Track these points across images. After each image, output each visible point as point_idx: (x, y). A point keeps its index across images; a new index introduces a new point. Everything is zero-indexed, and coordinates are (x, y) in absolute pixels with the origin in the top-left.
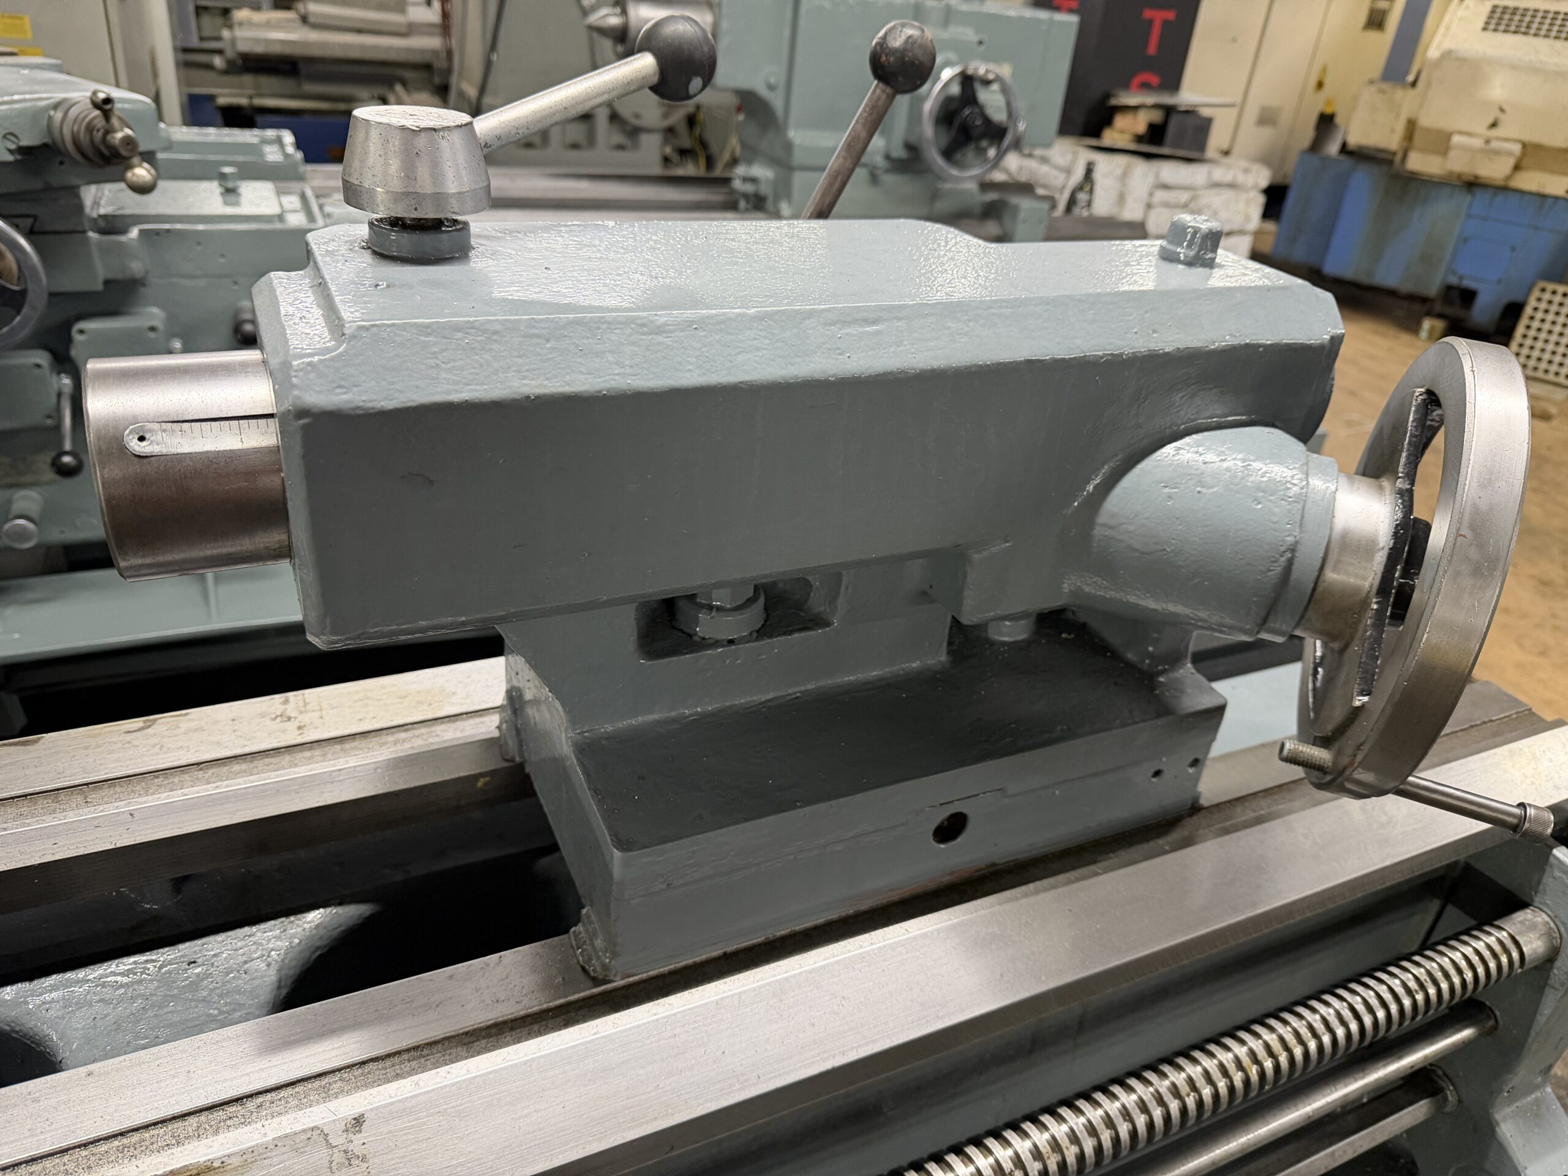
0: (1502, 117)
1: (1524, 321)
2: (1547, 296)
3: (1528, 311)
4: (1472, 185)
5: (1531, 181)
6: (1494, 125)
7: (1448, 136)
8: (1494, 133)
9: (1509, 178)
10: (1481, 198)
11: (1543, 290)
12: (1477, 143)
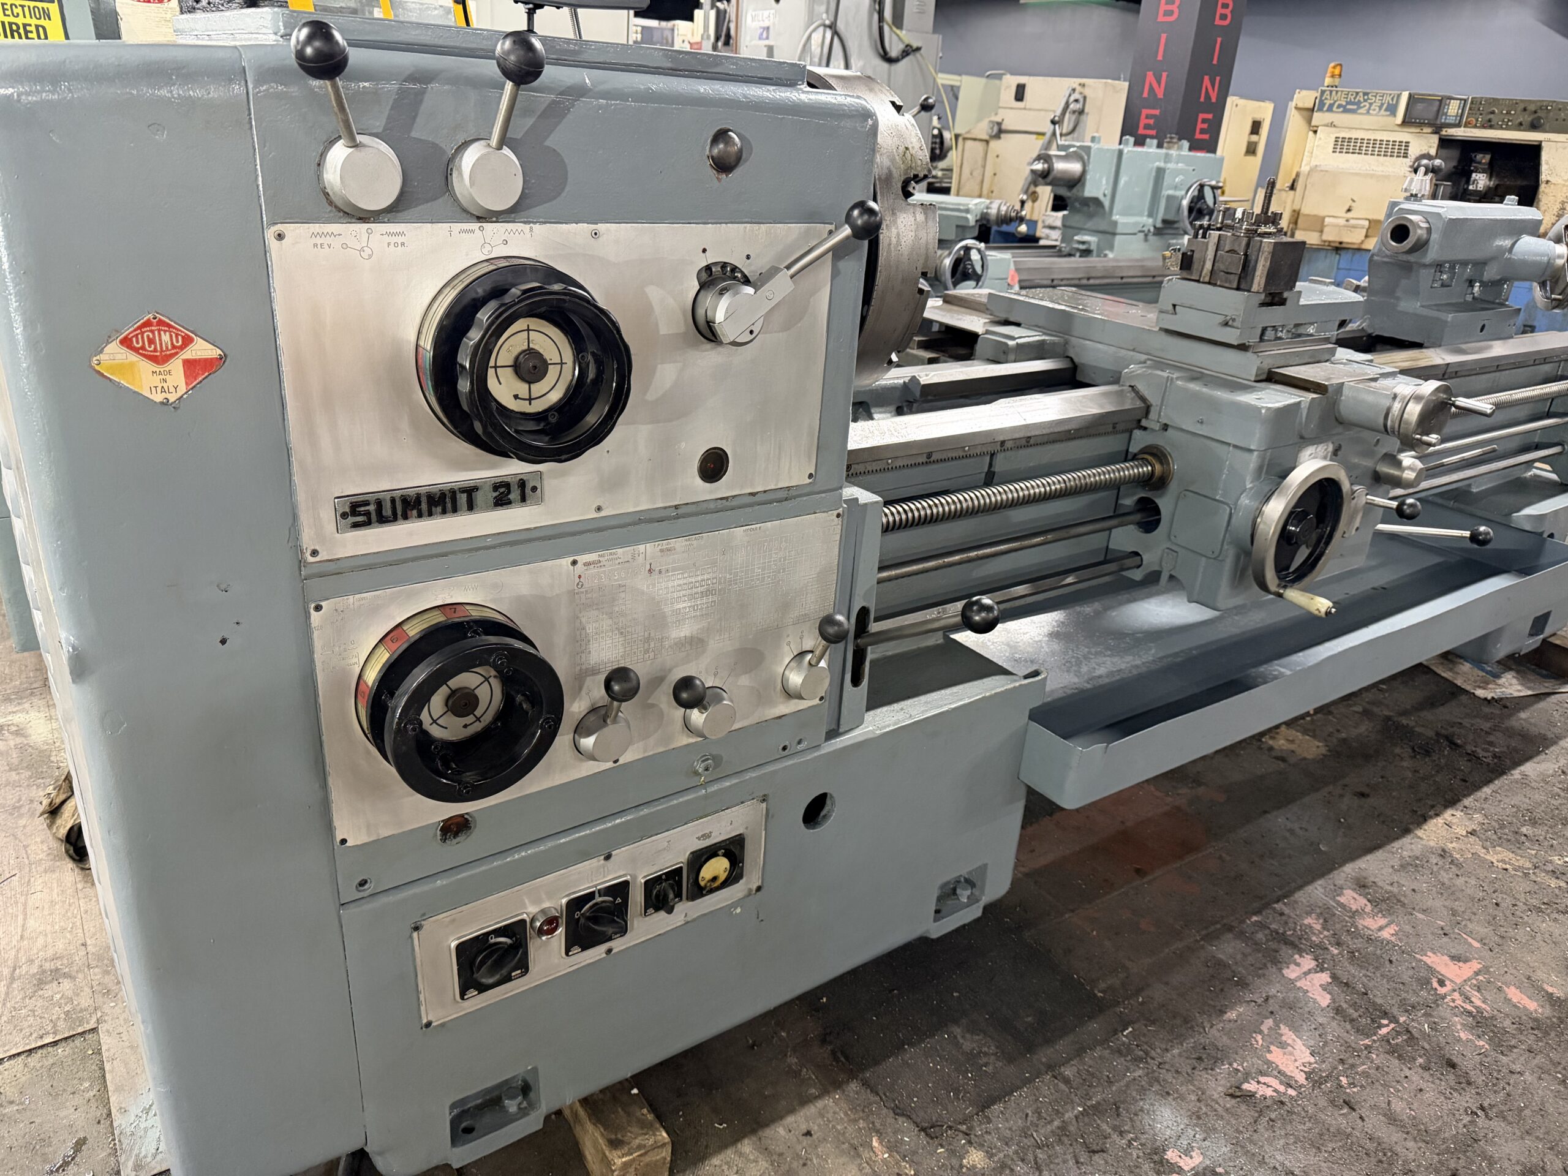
0: (1353, 204)
4: (1339, 249)
6: (1349, 210)
7: (1323, 218)
8: (1350, 215)
9: (1362, 242)
12: (1342, 222)
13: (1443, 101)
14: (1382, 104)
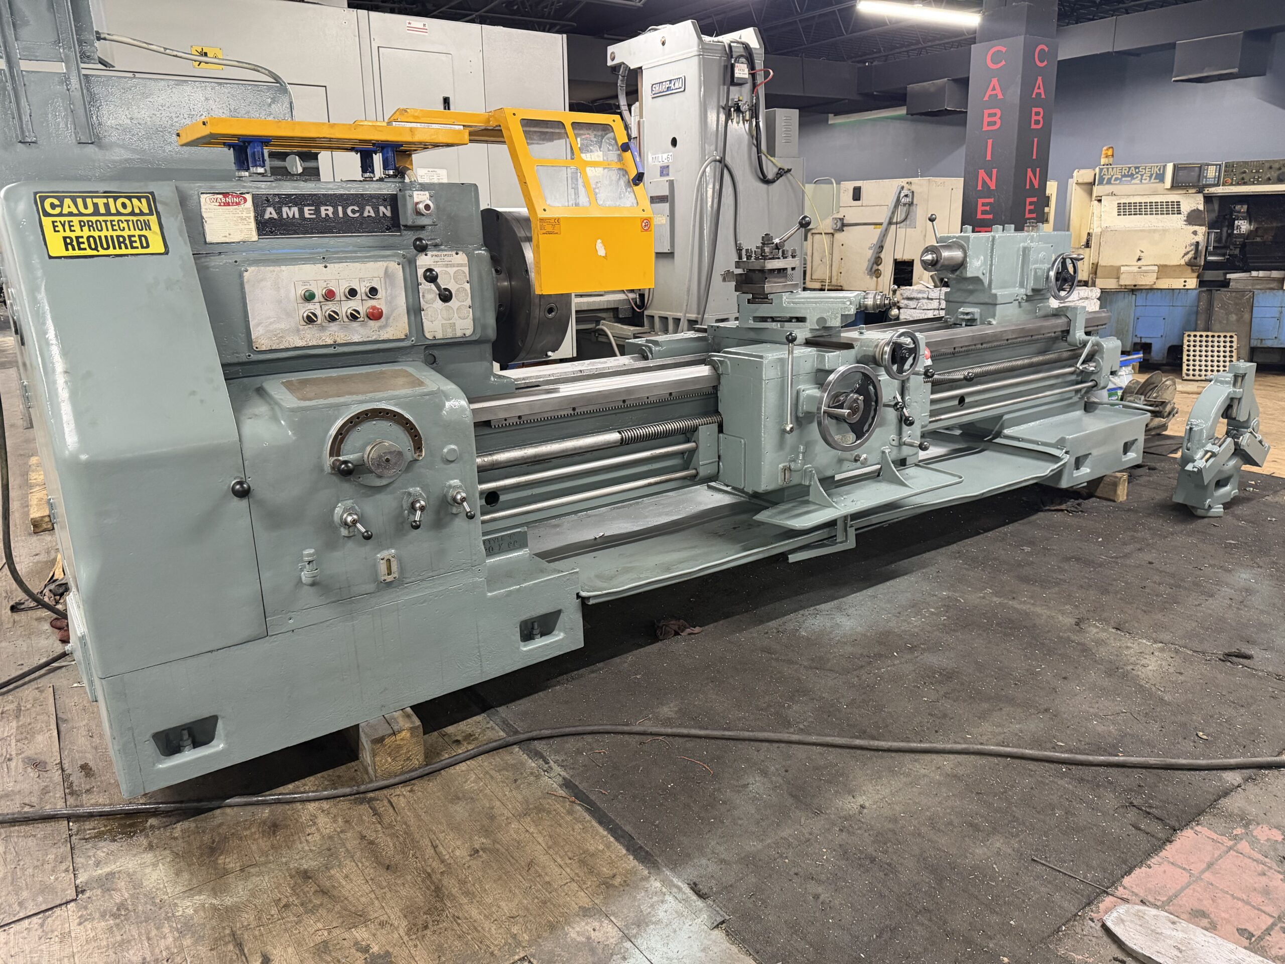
0: (1142, 254)
1: (1185, 353)
2: (1192, 338)
3: (1185, 347)
4: (1134, 290)
5: (1164, 284)
6: (1139, 259)
7: (1119, 268)
8: (1140, 263)
9: (1155, 283)
10: (1140, 297)
11: (1189, 336)
12: (1136, 269)
13: (1201, 168)
14: (1152, 175)
